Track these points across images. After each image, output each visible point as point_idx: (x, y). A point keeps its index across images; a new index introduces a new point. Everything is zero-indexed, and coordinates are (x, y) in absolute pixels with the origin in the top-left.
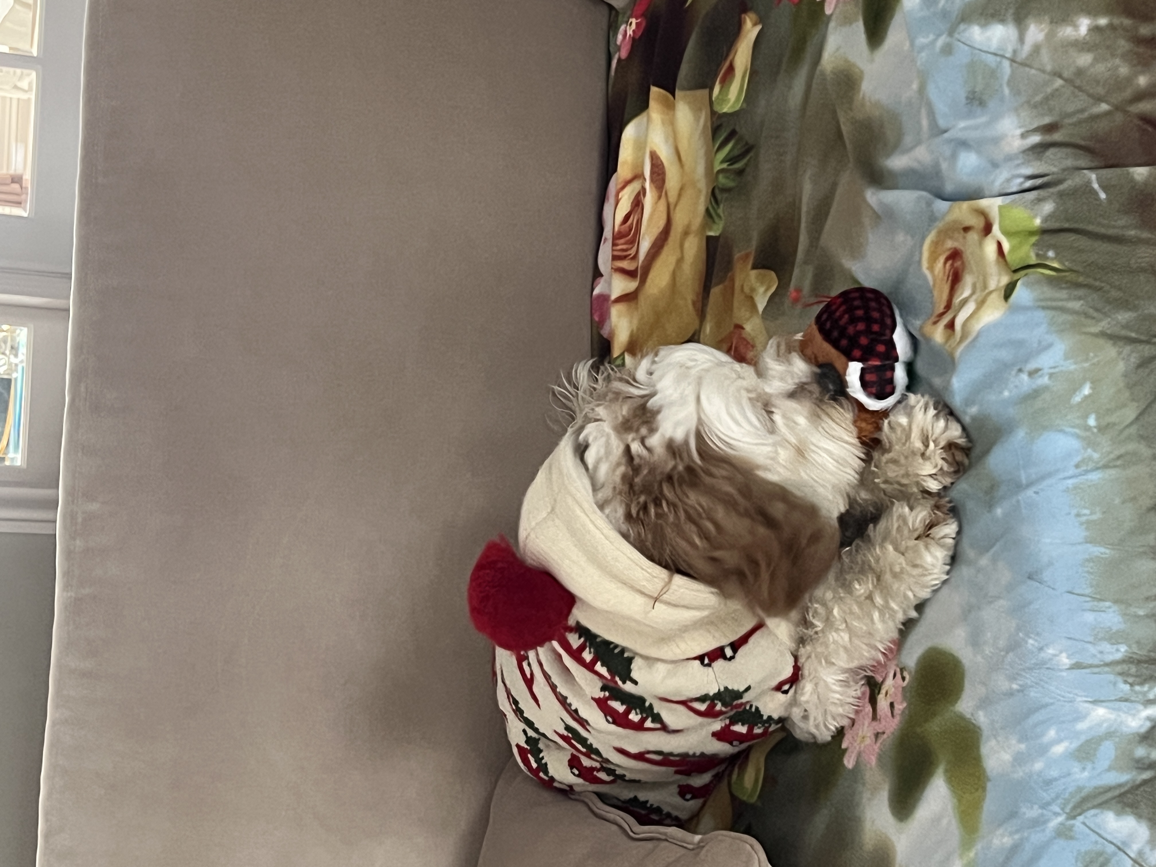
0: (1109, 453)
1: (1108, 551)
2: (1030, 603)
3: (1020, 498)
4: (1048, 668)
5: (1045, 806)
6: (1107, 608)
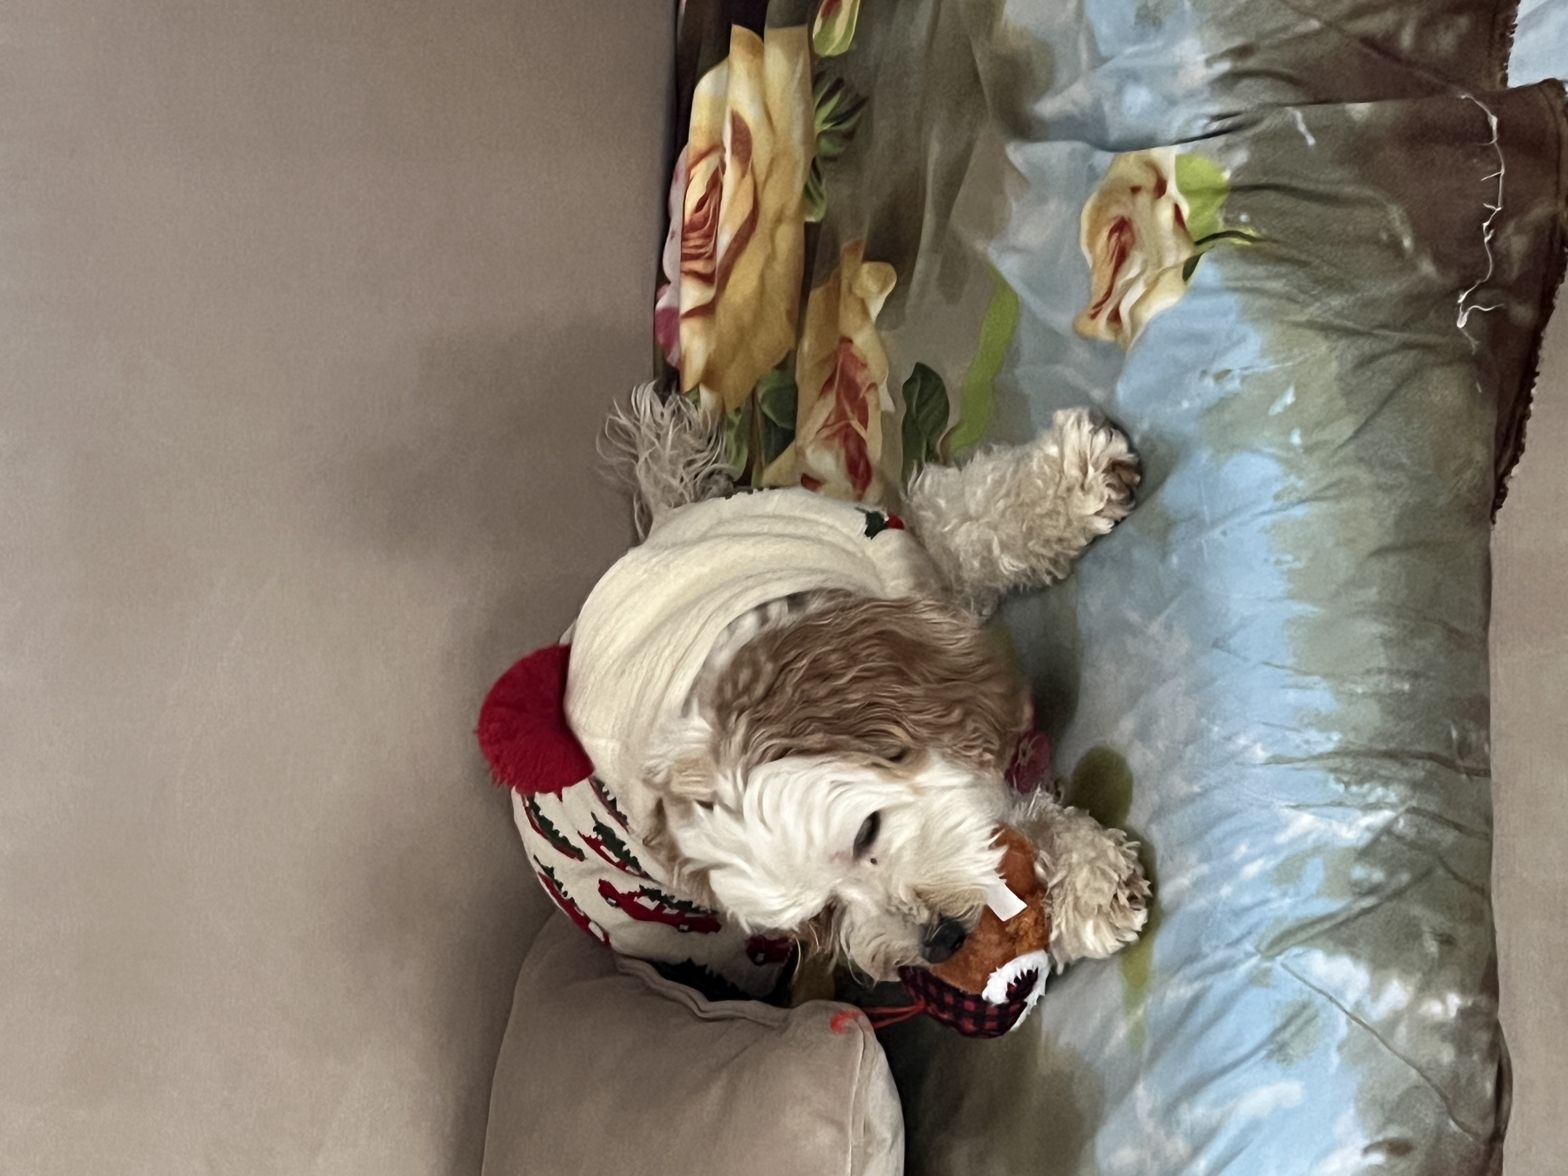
0: (1317, 481)
1: (1316, 609)
2: (1214, 679)
3: (1203, 541)
4: (1237, 764)
5: (1235, 943)
6: (1315, 684)
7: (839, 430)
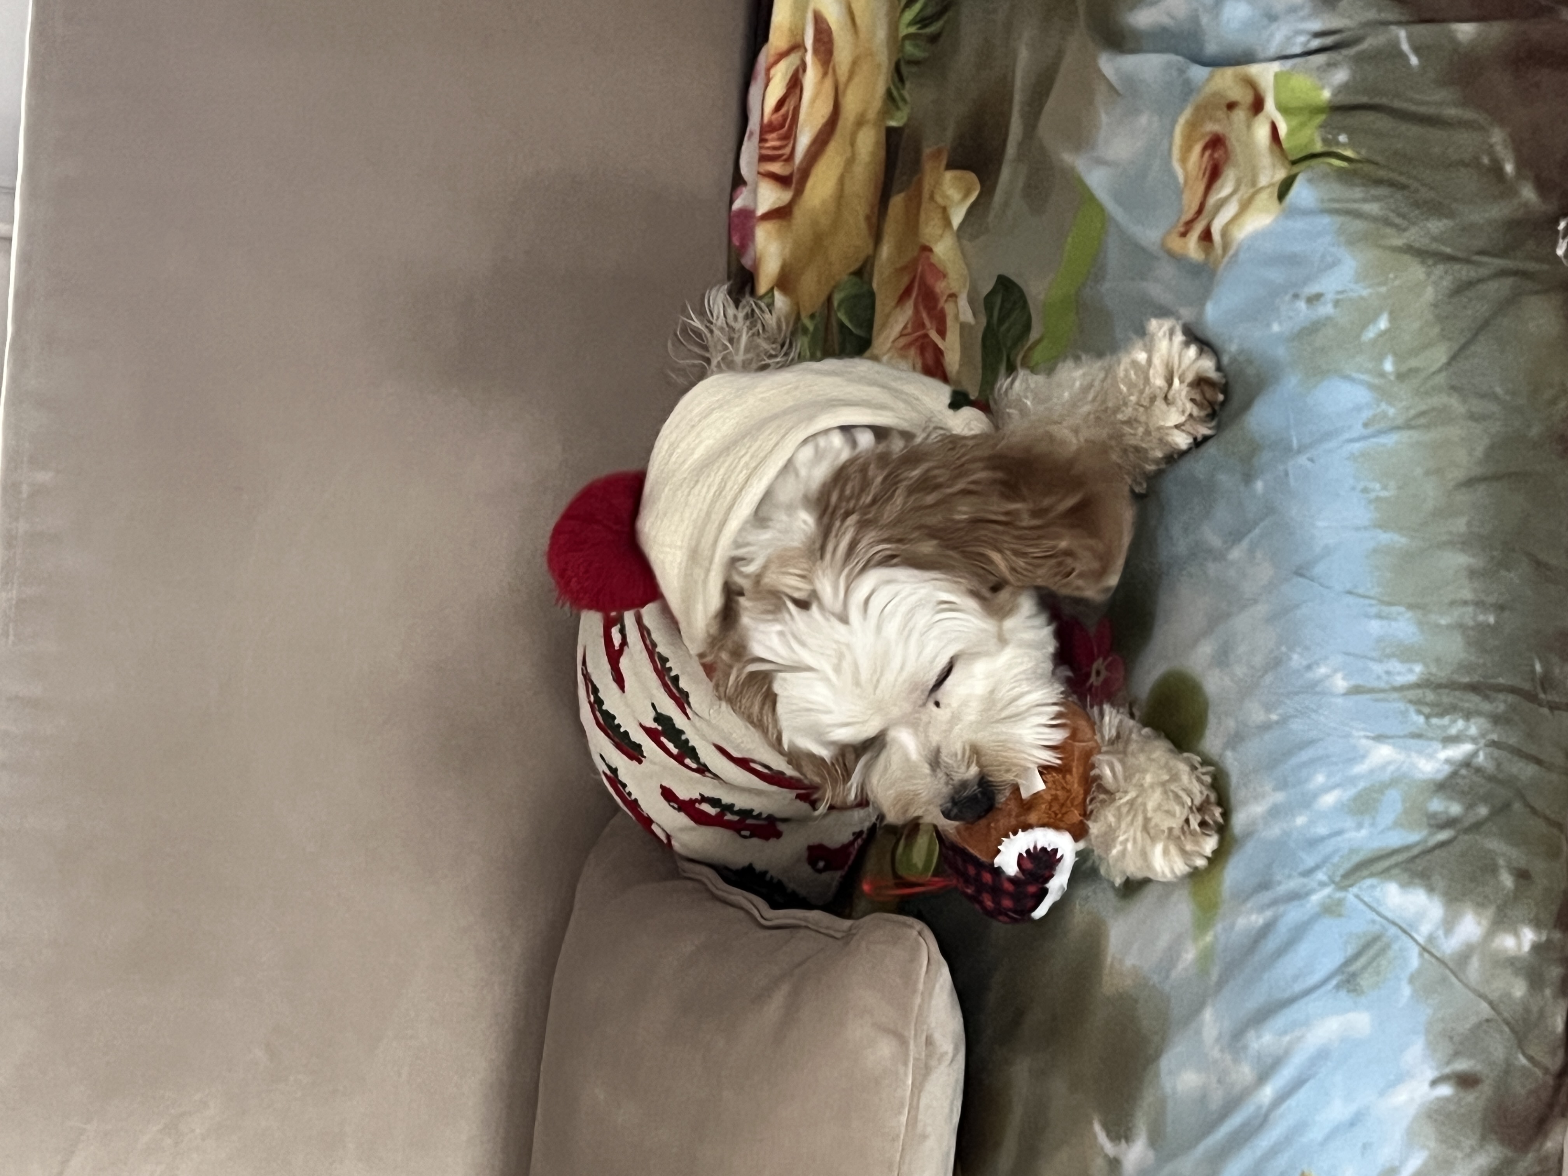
0: (1408, 409)
1: (1402, 539)
3: (1289, 467)
4: (1316, 693)
5: (1308, 873)
6: (1399, 614)
7: (916, 340)
